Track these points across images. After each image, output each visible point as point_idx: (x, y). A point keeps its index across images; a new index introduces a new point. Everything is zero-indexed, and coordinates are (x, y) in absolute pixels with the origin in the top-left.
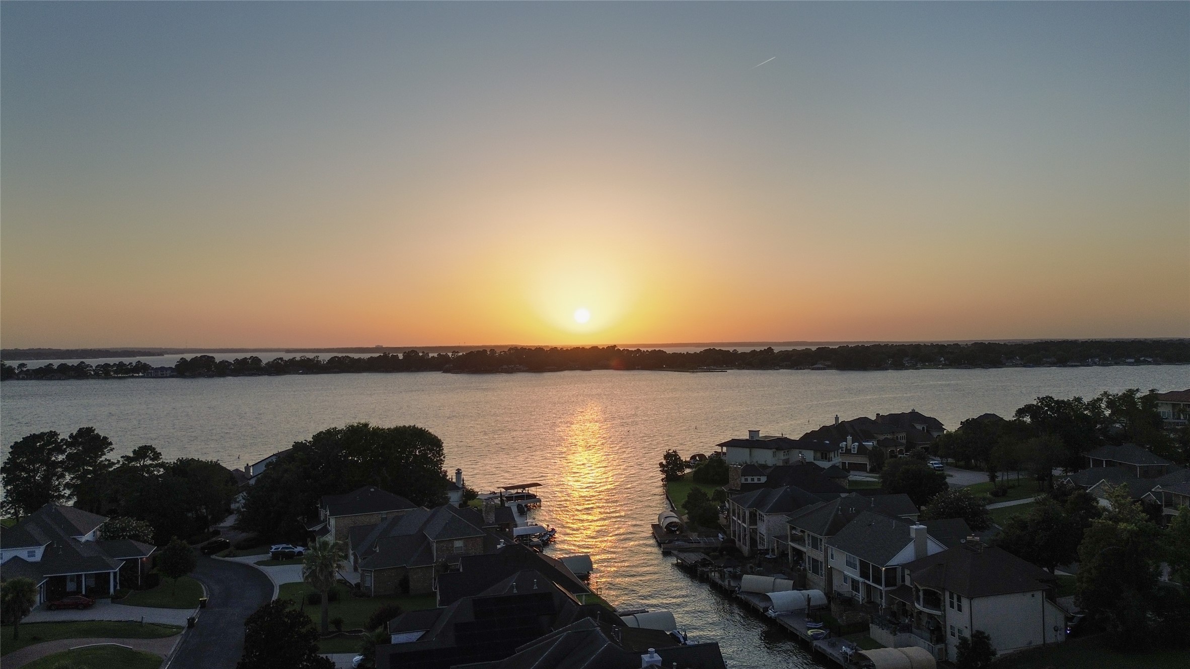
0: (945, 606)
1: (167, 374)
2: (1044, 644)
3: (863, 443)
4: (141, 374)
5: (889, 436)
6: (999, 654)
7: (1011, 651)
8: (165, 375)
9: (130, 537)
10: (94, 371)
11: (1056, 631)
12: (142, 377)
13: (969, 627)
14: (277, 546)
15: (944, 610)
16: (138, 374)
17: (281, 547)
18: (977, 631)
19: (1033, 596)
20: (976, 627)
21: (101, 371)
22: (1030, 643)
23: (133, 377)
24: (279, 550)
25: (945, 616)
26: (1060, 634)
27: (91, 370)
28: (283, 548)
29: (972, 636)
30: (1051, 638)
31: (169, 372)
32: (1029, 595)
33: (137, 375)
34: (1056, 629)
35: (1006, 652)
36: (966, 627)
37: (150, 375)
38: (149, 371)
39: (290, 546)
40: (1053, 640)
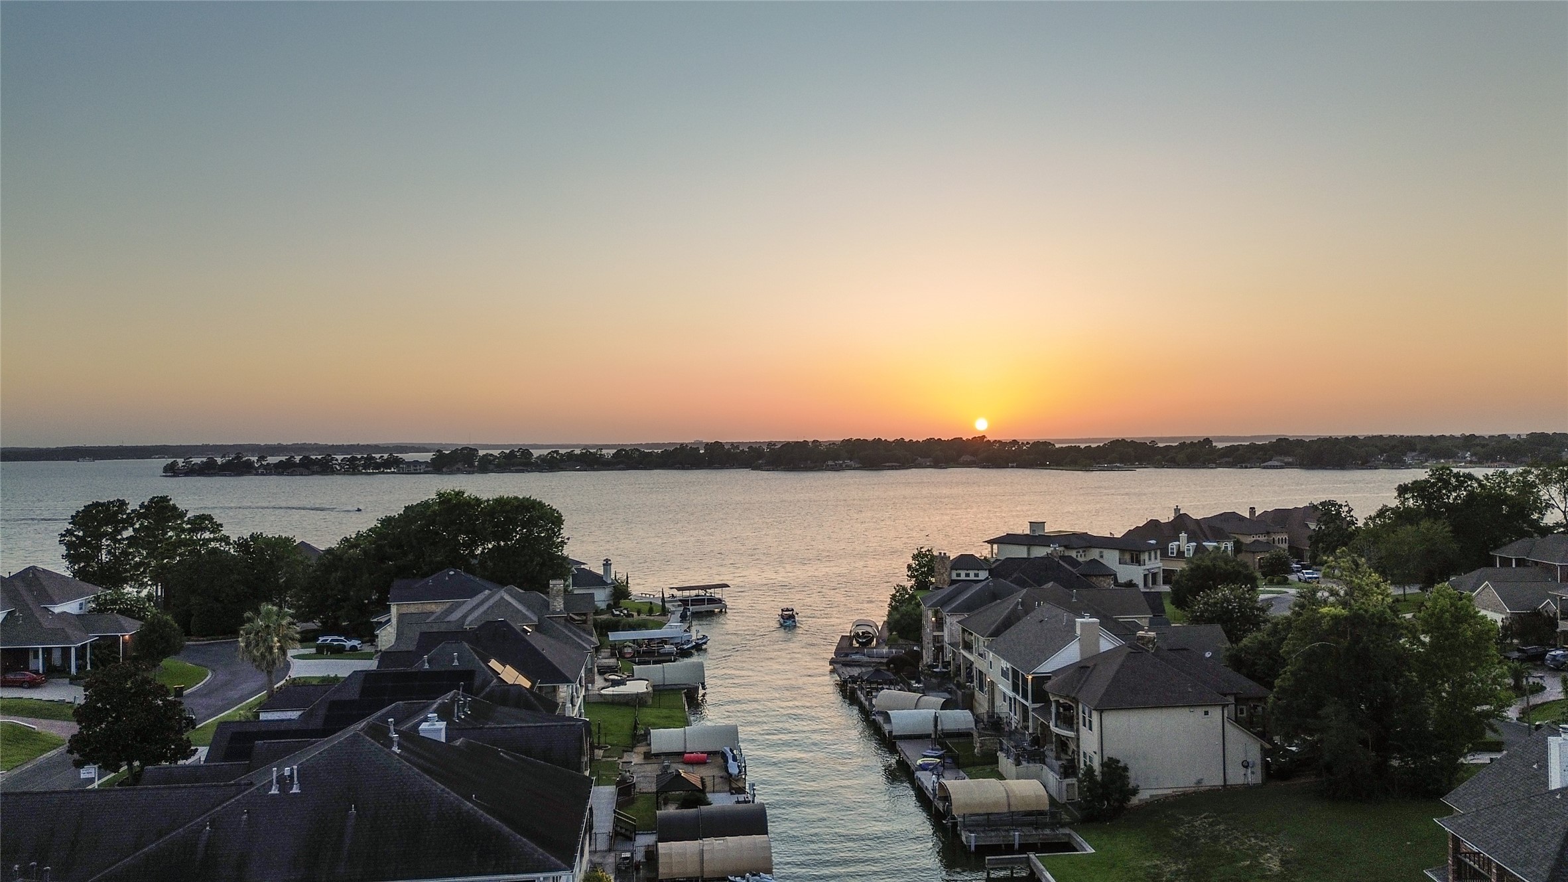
0: (1078, 723)
1: (420, 469)
2: (1225, 786)
3: (1204, 543)
4: (393, 470)
5: (1262, 538)
6: (1144, 795)
7: (1169, 791)
8: (419, 471)
9: (120, 612)
10: (339, 464)
11: (1246, 767)
12: (393, 473)
13: (1099, 752)
14: (325, 638)
15: (1078, 731)
16: (390, 469)
17: (330, 639)
18: (1110, 759)
19: (1206, 713)
20: (1110, 752)
21: (348, 465)
22: (1199, 782)
23: (383, 473)
24: (328, 642)
25: (1078, 739)
26: (1253, 773)
27: (336, 464)
28: (332, 640)
29: (1103, 765)
30: (1237, 777)
31: (423, 466)
32: (1199, 712)
33: (388, 471)
34: (1246, 765)
35: (1160, 792)
36: (1095, 753)
37: (401, 471)
38: (401, 466)
39: (343, 638)
40: (1240, 781)
